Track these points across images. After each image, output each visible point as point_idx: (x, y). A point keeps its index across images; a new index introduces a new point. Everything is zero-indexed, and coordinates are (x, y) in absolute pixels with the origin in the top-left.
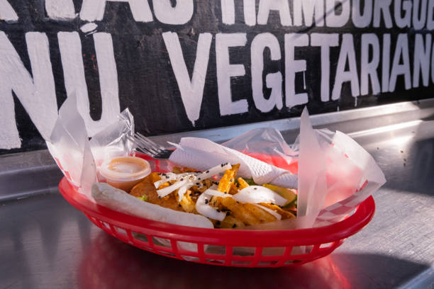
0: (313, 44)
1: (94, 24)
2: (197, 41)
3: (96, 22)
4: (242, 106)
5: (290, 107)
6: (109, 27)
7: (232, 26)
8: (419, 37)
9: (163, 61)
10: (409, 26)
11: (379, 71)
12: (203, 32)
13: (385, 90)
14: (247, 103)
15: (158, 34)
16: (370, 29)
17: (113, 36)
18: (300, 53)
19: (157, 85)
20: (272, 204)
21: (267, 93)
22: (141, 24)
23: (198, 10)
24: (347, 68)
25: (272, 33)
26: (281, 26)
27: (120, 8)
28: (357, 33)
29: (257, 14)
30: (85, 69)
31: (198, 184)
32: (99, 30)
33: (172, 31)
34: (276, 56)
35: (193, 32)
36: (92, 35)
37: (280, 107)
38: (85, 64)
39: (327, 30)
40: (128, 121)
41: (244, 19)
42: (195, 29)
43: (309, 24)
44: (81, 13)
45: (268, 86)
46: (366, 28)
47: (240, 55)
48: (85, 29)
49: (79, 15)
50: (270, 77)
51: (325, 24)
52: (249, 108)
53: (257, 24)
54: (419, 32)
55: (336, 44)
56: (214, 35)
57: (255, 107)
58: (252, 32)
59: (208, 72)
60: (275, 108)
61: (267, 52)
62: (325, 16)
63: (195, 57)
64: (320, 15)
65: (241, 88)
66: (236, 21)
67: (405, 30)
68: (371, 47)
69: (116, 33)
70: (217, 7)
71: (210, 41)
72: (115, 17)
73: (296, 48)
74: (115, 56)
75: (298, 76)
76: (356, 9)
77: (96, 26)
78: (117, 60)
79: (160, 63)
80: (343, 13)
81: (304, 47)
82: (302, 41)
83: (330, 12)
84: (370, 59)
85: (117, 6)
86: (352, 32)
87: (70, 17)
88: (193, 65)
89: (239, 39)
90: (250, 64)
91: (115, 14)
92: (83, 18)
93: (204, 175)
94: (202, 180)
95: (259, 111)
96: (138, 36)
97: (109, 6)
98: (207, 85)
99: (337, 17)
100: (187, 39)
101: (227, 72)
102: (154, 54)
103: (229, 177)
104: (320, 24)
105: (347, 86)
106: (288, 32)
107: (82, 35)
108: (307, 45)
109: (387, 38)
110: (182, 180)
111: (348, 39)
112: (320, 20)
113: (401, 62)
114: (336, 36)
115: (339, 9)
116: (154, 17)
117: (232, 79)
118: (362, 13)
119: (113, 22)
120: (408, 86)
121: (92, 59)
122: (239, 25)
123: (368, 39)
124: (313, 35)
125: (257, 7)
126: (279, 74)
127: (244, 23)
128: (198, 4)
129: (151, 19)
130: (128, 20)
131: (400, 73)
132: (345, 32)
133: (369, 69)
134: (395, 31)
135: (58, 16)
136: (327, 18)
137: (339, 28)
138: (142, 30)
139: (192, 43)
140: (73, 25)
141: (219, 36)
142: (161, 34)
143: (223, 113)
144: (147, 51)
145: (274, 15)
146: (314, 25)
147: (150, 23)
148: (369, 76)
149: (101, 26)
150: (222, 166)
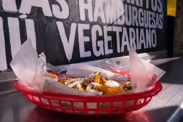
0: (113, 30)
1: (26, 15)
2: (70, 26)
3: (27, 14)
4: (89, 54)
5: (107, 55)
6: (33, 17)
7: (84, 21)
8: (147, 30)
9: (56, 33)
10: (144, 26)
11: (136, 41)
12: (73, 22)
13: (138, 49)
14: (90, 52)
15: (54, 22)
16: (132, 26)
17: (35, 21)
18: (109, 33)
19: (54, 43)
20: (119, 87)
21: (98, 48)
22: (47, 17)
23: (71, 14)
24: (125, 40)
25: (99, 25)
26: (102, 23)
27: (38, 9)
28: (128, 27)
29: (93, 18)
30: (21, 35)
31: (84, 82)
32: (28, 18)
33: (60, 21)
34: (101, 34)
35: (69, 22)
36: (24, 20)
37: (103, 54)
38: (21, 32)
39: (118, 25)
40: (44, 58)
41: (88, 19)
42: (70, 21)
43: (111, 23)
44: (20, 10)
45: (98, 46)
46: (130, 26)
47: (87, 33)
48: (21, 17)
49: (19, 11)
50: (99, 42)
51: (117, 23)
52: (91, 55)
53: (93, 21)
54: (147, 28)
55: (121, 31)
56: (77, 24)
57: (94, 54)
58: (92, 24)
59: (75, 39)
60: (101, 55)
61: (97, 32)
62: (117, 20)
63: (70, 32)
64: (115, 20)
65: (88, 46)
66: (86, 19)
67: (142, 27)
68: (132, 33)
69: (36, 20)
70: (78, 13)
71: (76, 27)
72: (36, 13)
73: (108, 32)
74: (35, 30)
75: (109, 42)
76: (127, 19)
77: (27, 16)
78: (36, 32)
79: (55, 34)
80: (123, 20)
81: (111, 31)
82: (110, 29)
83: (118, 19)
84: (133, 37)
85: (37, 8)
86: (126, 27)
87: (15, 11)
88: (69, 36)
89: (87, 27)
90: (91, 37)
91: (36, 12)
92: (20, 12)
93: (87, 78)
94: (86, 80)
95: (95, 56)
96: (46, 22)
97: (33, 8)
98: (75, 44)
99: (121, 21)
100: (67, 25)
101: (83, 39)
102: (53, 30)
103: (98, 78)
104: (115, 23)
105: (126, 47)
106: (105, 25)
107: (20, 19)
108: (111, 30)
109: (137, 29)
110: (77, 80)
111: (125, 29)
112: (115, 22)
113: (142, 39)
114: (121, 28)
115: (121, 18)
116: (53, 15)
117: (85, 42)
118: (129, 20)
119: (35, 15)
120: (145, 48)
121: (24, 30)
122: (87, 21)
123: (131, 30)
124: (114, 27)
125: (93, 15)
126: (102, 41)
127: (88, 20)
128: (71, 11)
129: (51, 16)
130: (42, 15)
131: (142, 42)
132: (124, 27)
133: (132, 41)
134: (140, 28)
135: (8, 10)
136: (118, 21)
137: (122, 25)
138: (47, 20)
139: (69, 27)
140: (16, 15)
141: (79, 25)
142: (56, 22)
143: (81, 56)
144: (49, 29)
145: (99, 18)
146: (113, 23)
147: (51, 17)
148: (133, 43)
149: (29, 16)
150: (95, 73)
